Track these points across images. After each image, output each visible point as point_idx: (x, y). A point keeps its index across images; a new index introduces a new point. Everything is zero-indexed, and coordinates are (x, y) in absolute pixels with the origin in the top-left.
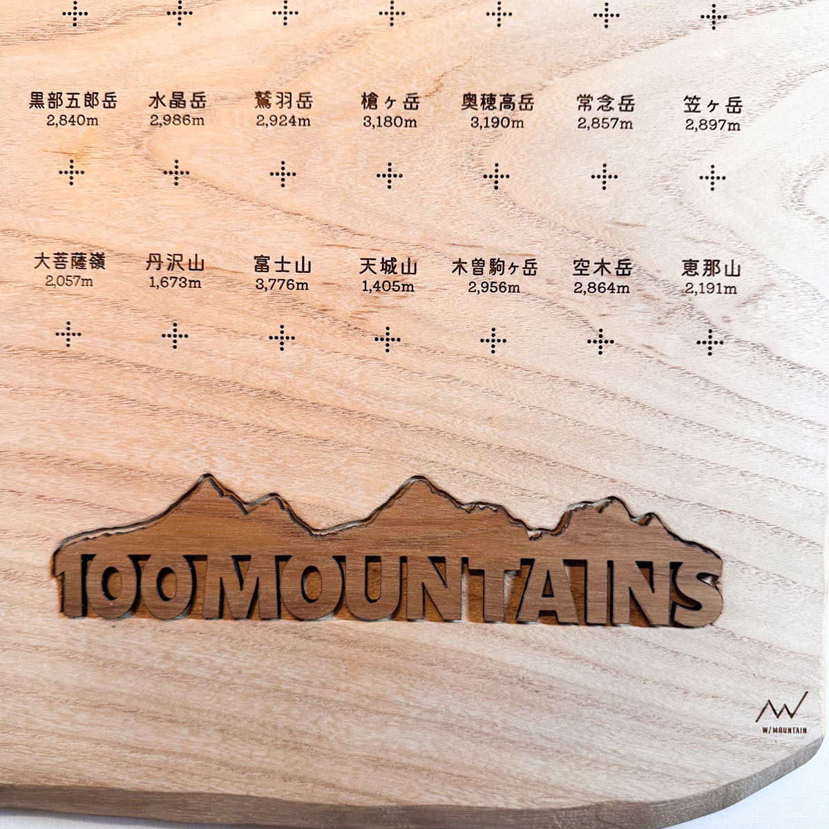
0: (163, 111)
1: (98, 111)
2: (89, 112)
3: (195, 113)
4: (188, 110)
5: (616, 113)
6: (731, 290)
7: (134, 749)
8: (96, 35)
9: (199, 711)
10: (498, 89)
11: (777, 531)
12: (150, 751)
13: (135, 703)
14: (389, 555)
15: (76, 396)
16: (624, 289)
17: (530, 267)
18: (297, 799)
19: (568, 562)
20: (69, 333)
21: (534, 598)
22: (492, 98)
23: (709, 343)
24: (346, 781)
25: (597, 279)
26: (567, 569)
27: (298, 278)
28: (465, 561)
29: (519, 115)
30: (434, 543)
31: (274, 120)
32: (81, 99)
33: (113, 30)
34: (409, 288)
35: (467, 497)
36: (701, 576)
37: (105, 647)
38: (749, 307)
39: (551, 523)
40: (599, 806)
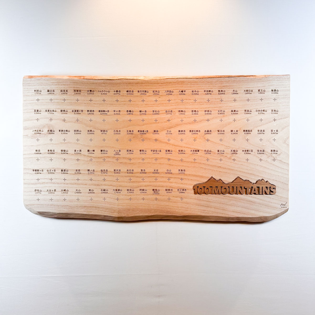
0: (206, 132)
1: (198, 133)
2: (197, 133)
3: (210, 133)
4: (209, 132)
5: (262, 132)
6: (277, 153)
7: (204, 210)
8: (198, 123)
9: (211, 206)
10: (248, 130)
11: (282, 183)
12: (205, 211)
13: (203, 205)
14: (235, 186)
15: (196, 167)
16: (264, 153)
17: (252, 151)
18: (224, 216)
19: (257, 187)
20: (195, 160)
21: (253, 191)
22: (247, 130)
23: (274, 160)
24: (230, 214)
25: (260, 152)
26: (257, 188)
27: (223, 152)
28: (244, 187)
29: (250, 132)
30: (240, 185)
31: (220, 133)
32: (196, 131)
33: (200, 123)
34: (237, 153)
35: (244, 179)
36: (273, 188)
37: (200, 198)
38: (279, 156)
39: (255, 182)
40: (261, 217)
